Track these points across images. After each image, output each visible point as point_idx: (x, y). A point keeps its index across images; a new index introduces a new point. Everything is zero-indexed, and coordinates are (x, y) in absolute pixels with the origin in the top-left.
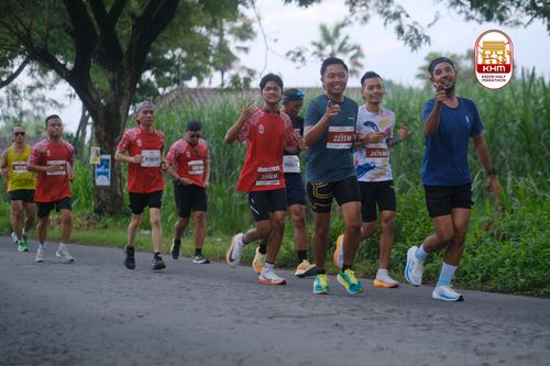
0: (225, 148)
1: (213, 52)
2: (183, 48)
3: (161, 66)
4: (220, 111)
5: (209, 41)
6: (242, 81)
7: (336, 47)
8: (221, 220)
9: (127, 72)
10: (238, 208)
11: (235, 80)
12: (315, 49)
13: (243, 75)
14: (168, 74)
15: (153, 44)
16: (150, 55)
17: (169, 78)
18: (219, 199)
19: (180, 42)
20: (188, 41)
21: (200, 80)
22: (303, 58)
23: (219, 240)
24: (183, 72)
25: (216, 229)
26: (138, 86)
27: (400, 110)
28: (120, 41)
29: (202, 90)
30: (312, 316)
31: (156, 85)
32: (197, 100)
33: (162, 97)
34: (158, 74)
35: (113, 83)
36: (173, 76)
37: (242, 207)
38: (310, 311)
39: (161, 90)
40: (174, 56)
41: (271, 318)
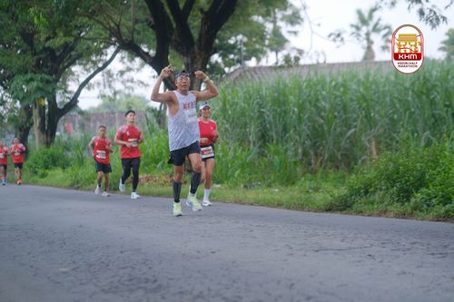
0: (280, 115)
1: (268, 37)
2: (244, 35)
3: (226, 50)
4: (275, 85)
5: (265, 28)
6: (292, 60)
7: (371, 27)
8: (278, 174)
9: (198, 57)
10: (292, 164)
11: (287, 59)
12: (354, 30)
13: (293, 55)
14: (232, 56)
15: (219, 32)
16: (217, 41)
17: (233, 60)
18: (276, 157)
19: (241, 30)
20: (247, 29)
21: (259, 60)
22: (342, 39)
23: (276, 190)
24: (244, 54)
25: (274, 182)
26: (208, 66)
27: (424, 78)
28: (192, 31)
29: (260, 68)
30: (350, 248)
31: (222, 66)
32: (256, 76)
33: (228, 75)
34: (224, 56)
35: (187, 65)
36: (236, 57)
37: (295, 163)
38: (349, 245)
39: (227, 70)
40: (237, 41)
41: (317, 251)
